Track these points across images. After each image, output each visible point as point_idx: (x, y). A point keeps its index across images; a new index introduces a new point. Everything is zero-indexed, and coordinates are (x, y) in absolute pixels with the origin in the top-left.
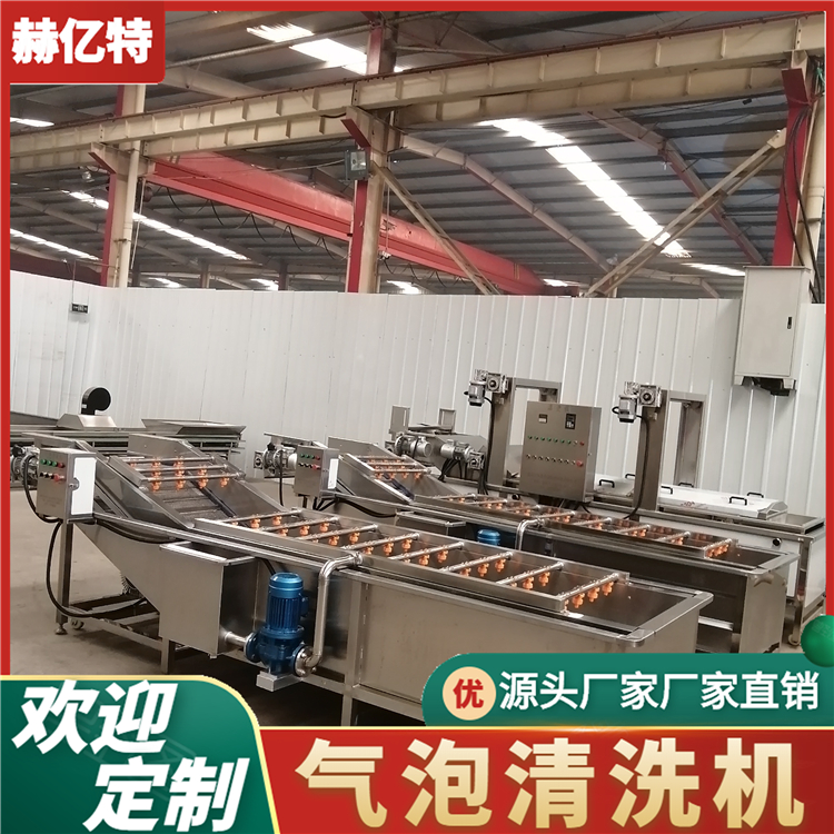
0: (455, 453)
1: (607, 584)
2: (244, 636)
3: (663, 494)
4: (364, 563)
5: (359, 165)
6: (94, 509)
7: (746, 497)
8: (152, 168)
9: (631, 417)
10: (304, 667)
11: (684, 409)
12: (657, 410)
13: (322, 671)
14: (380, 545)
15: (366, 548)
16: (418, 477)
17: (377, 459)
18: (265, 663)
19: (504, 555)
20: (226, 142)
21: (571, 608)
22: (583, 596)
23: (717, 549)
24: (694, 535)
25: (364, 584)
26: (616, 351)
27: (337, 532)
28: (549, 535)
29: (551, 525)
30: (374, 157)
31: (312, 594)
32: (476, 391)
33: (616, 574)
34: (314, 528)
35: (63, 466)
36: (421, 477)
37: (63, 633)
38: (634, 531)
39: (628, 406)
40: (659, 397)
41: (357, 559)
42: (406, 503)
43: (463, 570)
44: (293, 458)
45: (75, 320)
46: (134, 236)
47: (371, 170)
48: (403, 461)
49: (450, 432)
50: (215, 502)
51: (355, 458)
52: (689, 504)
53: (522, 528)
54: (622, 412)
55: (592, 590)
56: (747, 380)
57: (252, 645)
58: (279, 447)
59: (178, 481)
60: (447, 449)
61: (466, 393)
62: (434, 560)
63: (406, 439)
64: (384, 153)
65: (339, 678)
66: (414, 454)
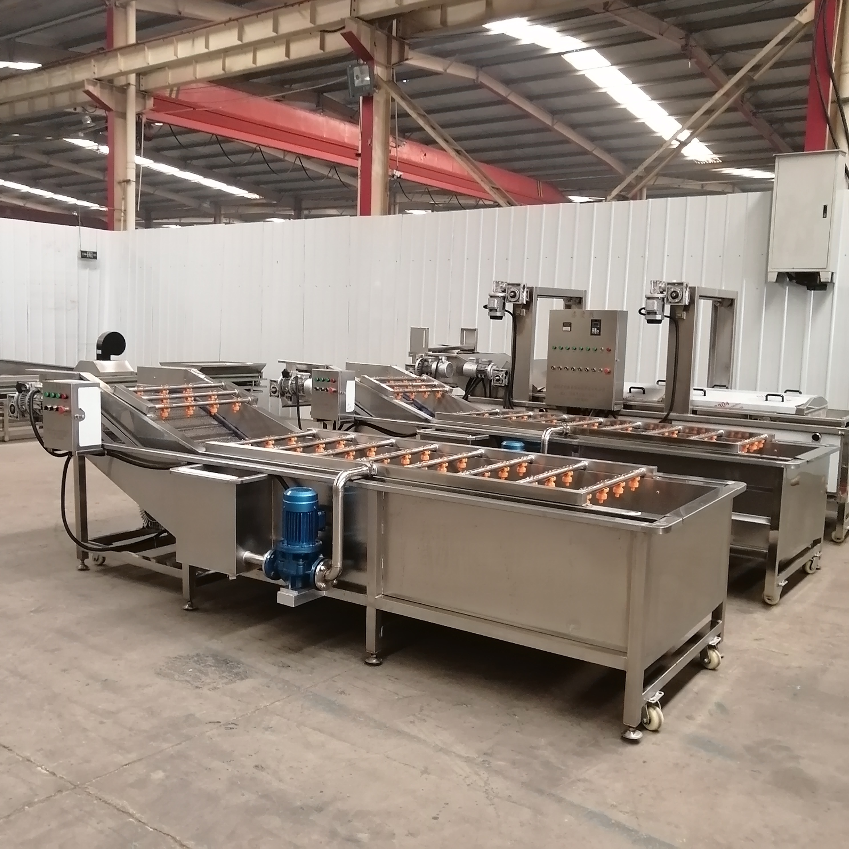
0: (478, 371)
1: (633, 479)
2: (262, 554)
3: (695, 397)
4: (379, 473)
5: (363, 81)
6: (102, 440)
7: (783, 394)
8: (150, 103)
9: (658, 317)
10: (325, 581)
11: (715, 308)
12: (686, 308)
13: (343, 585)
14: (398, 457)
15: (381, 461)
16: (439, 395)
17: (395, 380)
18: (285, 580)
19: (525, 458)
20: (224, 69)
21: (595, 501)
22: (607, 490)
23: (752, 444)
24: (729, 434)
25: (379, 493)
26: (643, 257)
27: (353, 448)
28: (575, 442)
29: (576, 432)
30: (379, 71)
31: (329, 509)
32: (496, 303)
33: (643, 469)
34: (329, 445)
35: (67, 397)
36: (443, 396)
37: (85, 568)
38: (666, 432)
39: (655, 306)
40: (687, 295)
41: (371, 469)
42: (427, 420)
43: (482, 474)
44: (309, 383)
45: (85, 267)
46: (137, 176)
47: (375, 84)
48: (423, 381)
49: (472, 351)
50: (229, 429)
51: (372, 379)
52: (722, 405)
53: (546, 436)
54: (649, 313)
55: (617, 484)
56: (782, 276)
57: (271, 562)
58: (294, 373)
59: (188, 407)
60: (470, 367)
61: (485, 307)
62: (453, 466)
63: (426, 360)
64: (388, 65)
65: (361, 590)
66: (437, 374)
